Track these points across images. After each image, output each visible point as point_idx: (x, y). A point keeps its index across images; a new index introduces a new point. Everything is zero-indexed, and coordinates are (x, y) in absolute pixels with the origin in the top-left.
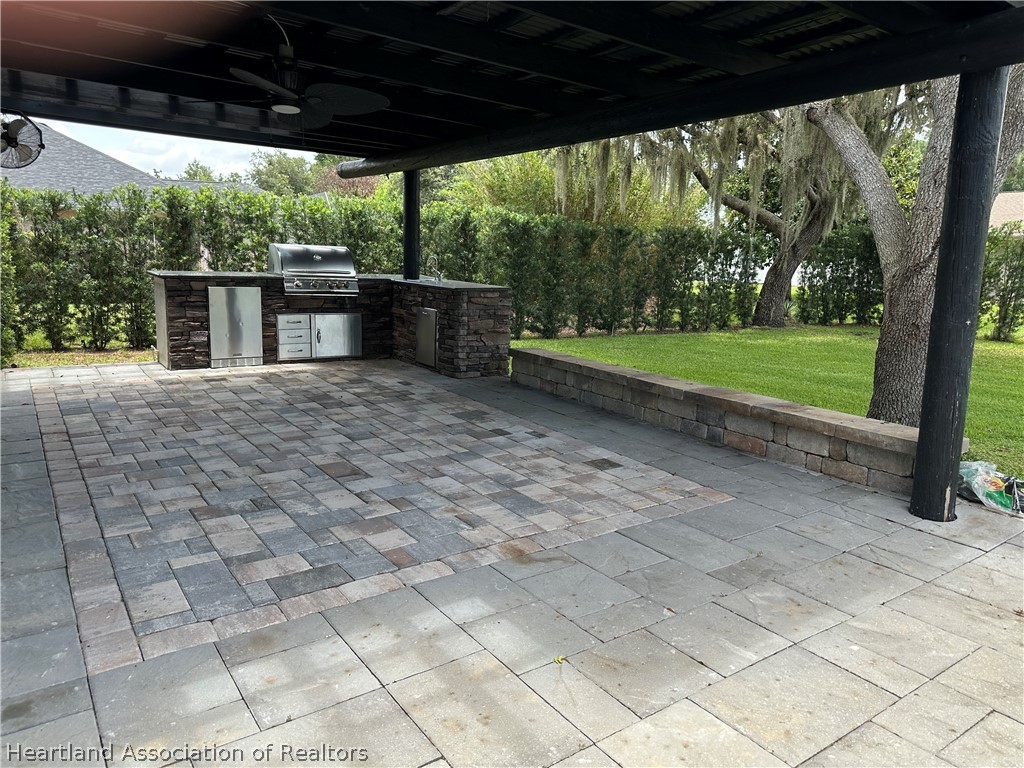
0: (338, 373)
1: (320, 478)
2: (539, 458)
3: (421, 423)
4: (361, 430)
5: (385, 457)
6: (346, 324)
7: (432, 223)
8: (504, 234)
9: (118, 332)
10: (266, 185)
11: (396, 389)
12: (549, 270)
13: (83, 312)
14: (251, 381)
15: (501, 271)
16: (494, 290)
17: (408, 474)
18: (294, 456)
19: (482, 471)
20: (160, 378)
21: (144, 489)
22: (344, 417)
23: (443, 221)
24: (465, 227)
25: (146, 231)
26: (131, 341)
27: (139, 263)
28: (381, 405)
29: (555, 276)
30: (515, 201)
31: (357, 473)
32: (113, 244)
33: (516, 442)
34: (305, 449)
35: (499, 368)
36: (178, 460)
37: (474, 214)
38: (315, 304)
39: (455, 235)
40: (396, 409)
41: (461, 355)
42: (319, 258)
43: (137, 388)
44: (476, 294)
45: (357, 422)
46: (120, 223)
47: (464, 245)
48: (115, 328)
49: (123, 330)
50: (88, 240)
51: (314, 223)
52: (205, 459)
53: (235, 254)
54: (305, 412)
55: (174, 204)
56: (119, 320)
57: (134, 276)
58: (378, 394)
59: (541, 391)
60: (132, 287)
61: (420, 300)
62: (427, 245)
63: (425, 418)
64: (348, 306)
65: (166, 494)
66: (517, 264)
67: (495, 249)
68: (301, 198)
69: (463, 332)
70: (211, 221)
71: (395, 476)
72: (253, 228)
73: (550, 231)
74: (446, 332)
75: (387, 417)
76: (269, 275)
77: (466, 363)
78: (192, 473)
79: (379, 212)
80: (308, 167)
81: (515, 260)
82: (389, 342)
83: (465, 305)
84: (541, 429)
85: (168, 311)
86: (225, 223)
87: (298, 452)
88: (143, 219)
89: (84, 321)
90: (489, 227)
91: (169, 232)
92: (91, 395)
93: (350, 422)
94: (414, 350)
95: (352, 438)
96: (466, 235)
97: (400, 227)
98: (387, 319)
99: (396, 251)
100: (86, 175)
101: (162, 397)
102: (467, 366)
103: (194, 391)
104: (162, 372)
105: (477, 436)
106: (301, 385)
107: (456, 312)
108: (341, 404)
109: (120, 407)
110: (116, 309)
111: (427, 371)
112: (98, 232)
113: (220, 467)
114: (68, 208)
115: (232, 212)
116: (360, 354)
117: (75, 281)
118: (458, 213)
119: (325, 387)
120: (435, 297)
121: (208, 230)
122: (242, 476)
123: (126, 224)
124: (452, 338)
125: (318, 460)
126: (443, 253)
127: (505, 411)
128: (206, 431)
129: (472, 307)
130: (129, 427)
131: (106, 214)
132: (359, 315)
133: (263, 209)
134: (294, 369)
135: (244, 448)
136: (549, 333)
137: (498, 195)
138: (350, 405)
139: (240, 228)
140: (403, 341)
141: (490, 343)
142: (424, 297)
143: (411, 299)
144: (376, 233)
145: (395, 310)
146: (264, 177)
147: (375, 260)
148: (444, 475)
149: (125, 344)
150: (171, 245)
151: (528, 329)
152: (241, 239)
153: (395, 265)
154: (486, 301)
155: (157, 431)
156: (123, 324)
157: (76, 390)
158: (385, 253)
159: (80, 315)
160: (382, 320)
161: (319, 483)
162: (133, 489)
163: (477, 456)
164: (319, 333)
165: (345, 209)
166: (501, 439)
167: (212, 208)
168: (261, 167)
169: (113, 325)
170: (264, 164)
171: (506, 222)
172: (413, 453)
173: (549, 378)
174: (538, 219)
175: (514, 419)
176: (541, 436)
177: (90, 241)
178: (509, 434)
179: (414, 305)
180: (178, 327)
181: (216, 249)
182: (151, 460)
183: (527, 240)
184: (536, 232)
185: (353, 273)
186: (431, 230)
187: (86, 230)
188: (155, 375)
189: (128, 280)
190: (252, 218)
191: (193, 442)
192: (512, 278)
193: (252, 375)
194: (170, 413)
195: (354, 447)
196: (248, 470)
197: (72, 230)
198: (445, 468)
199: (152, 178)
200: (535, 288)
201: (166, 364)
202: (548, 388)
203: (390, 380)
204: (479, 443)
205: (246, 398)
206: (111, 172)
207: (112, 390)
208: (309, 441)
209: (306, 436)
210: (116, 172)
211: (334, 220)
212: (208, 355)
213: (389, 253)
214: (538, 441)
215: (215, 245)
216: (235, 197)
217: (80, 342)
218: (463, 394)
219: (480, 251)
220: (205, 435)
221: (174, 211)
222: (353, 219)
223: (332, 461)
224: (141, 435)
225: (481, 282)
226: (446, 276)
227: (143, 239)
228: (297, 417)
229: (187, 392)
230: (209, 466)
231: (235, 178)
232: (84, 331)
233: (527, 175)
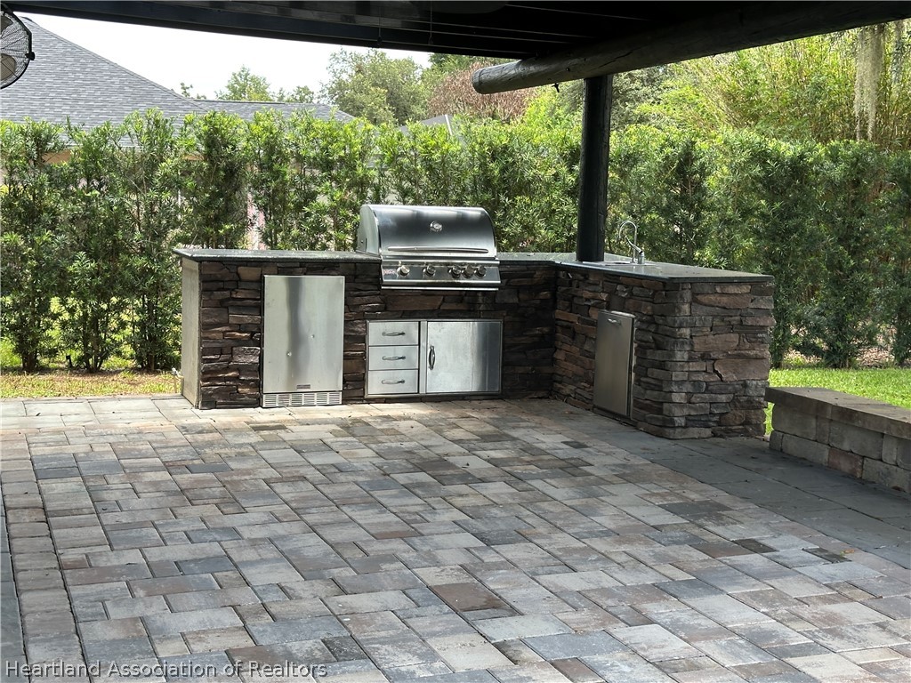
0: (462, 423)
1: (433, 609)
2: (834, 602)
3: (605, 520)
4: (502, 526)
5: (544, 579)
6: (476, 337)
7: (626, 163)
8: (756, 177)
9: (121, 343)
10: (352, 107)
11: (561, 454)
12: (840, 241)
13: (72, 311)
14: (323, 432)
15: (748, 244)
16: (740, 281)
17: (585, 614)
18: (393, 566)
19: (723, 619)
20: (185, 422)
21: (154, 609)
22: (471, 501)
23: (647, 157)
24: (684, 168)
25: (171, 184)
26: (139, 358)
27: (158, 235)
28: (537, 484)
29: (853, 253)
30: (776, 119)
31: (497, 606)
32: (121, 204)
33: (786, 568)
34: (409, 556)
35: (747, 422)
36: (211, 563)
37: (702, 145)
38: (428, 304)
39: (667, 181)
40: (561, 491)
41: (677, 398)
42: (438, 227)
43: (150, 437)
44: (707, 288)
45: (494, 511)
46: (132, 171)
47: (682, 199)
48: (118, 337)
49: (129, 340)
50: (84, 199)
51: (430, 168)
52: (251, 563)
53: (304, 220)
54: (409, 489)
55: (214, 141)
56: (123, 325)
57: (149, 255)
58: (529, 463)
59: (829, 470)
60: (145, 273)
61: (604, 296)
62: (615, 199)
63: (613, 511)
64: (482, 307)
65: (191, 621)
66: (778, 232)
67: (738, 205)
68: (411, 126)
69: (681, 355)
70: (270, 168)
71: (563, 617)
72: (332, 178)
73: (845, 170)
74: (650, 355)
75: (545, 505)
76: (359, 257)
77: (686, 412)
78: (232, 586)
79: (537, 147)
80: (419, 73)
81: (775, 224)
82: (547, 370)
83: (686, 307)
84: (834, 545)
85: (202, 314)
86: (290, 171)
87: (398, 559)
88: (167, 166)
89: (73, 325)
90: (730, 167)
91: (205, 185)
92: (80, 447)
93: (482, 510)
94: (592, 384)
95: (488, 541)
96: (685, 181)
97: (571, 171)
98: (546, 330)
99: (562, 212)
100: (84, 96)
101: (186, 454)
102: (687, 417)
103: (235, 446)
104: (188, 412)
105: (711, 550)
106: (401, 441)
107: (669, 319)
108: (467, 478)
109: (124, 468)
110: (120, 308)
111: (613, 424)
112: (101, 186)
113: (275, 578)
114: (61, 148)
115: (302, 153)
116: (497, 389)
117: (63, 262)
118: (672, 145)
119: (441, 446)
120: (631, 294)
121: (265, 181)
122: (310, 596)
123: (143, 173)
124: (662, 366)
125: (431, 576)
126: (642, 213)
127: (761, 506)
128: (256, 515)
129: (700, 310)
130: (135, 503)
131: (113, 158)
132: (499, 323)
133: (351, 146)
134: (391, 413)
135: (312, 547)
136: (838, 358)
137: (745, 109)
138: (482, 481)
139: (313, 178)
140: (572, 368)
141: (729, 376)
142: (612, 293)
143: (589, 295)
144: (529, 182)
145: (560, 314)
146: (348, 93)
147: (525, 227)
148: (651, 622)
149: (131, 363)
150: (208, 205)
151: (797, 348)
152: (313, 196)
153: (559, 235)
154: (725, 299)
155: (179, 511)
156: (128, 331)
157: (58, 437)
158: (543, 215)
159: (66, 316)
160: (537, 331)
161: (432, 618)
162: (139, 610)
163: (714, 590)
164: (432, 352)
165: (481, 144)
166: (755, 560)
167: (271, 147)
168: (345, 77)
169: (114, 332)
170: (350, 71)
171: (760, 156)
172: (592, 575)
173: (846, 446)
174: (821, 150)
175: (777, 520)
176: (834, 558)
177: (88, 200)
178: (771, 550)
179: (594, 306)
180: (215, 340)
181: (275, 212)
182: (168, 561)
183: (800, 188)
184: (817, 173)
185: (492, 251)
186: (623, 175)
187: (84, 182)
188: (177, 417)
189: (140, 262)
190: (332, 162)
191: (233, 532)
192: (769, 255)
193: (326, 422)
194: (197, 481)
195: (490, 557)
196: (320, 587)
197: (62, 182)
198: (652, 608)
199: (180, 98)
200: (813, 275)
201: (194, 400)
202: (845, 466)
203: (550, 438)
204: (715, 564)
205: (316, 459)
206: (121, 90)
207: (112, 439)
208: (416, 540)
209: (410, 531)
210: (127, 89)
211: (461, 161)
212: (259, 385)
213: (549, 215)
214: (830, 569)
215: (274, 205)
216: (309, 128)
217: (63, 358)
218: (680, 470)
219: (711, 208)
220: (252, 521)
221: (214, 152)
222: (493, 159)
223: (454, 581)
224: (153, 517)
225: (711, 265)
226: (648, 256)
227: (166, 196)
228: (395, 496)
229: (226, 446)
230: (258, 576)
231: (303, 95)
232: (71, 341)
233: (800, 71)
